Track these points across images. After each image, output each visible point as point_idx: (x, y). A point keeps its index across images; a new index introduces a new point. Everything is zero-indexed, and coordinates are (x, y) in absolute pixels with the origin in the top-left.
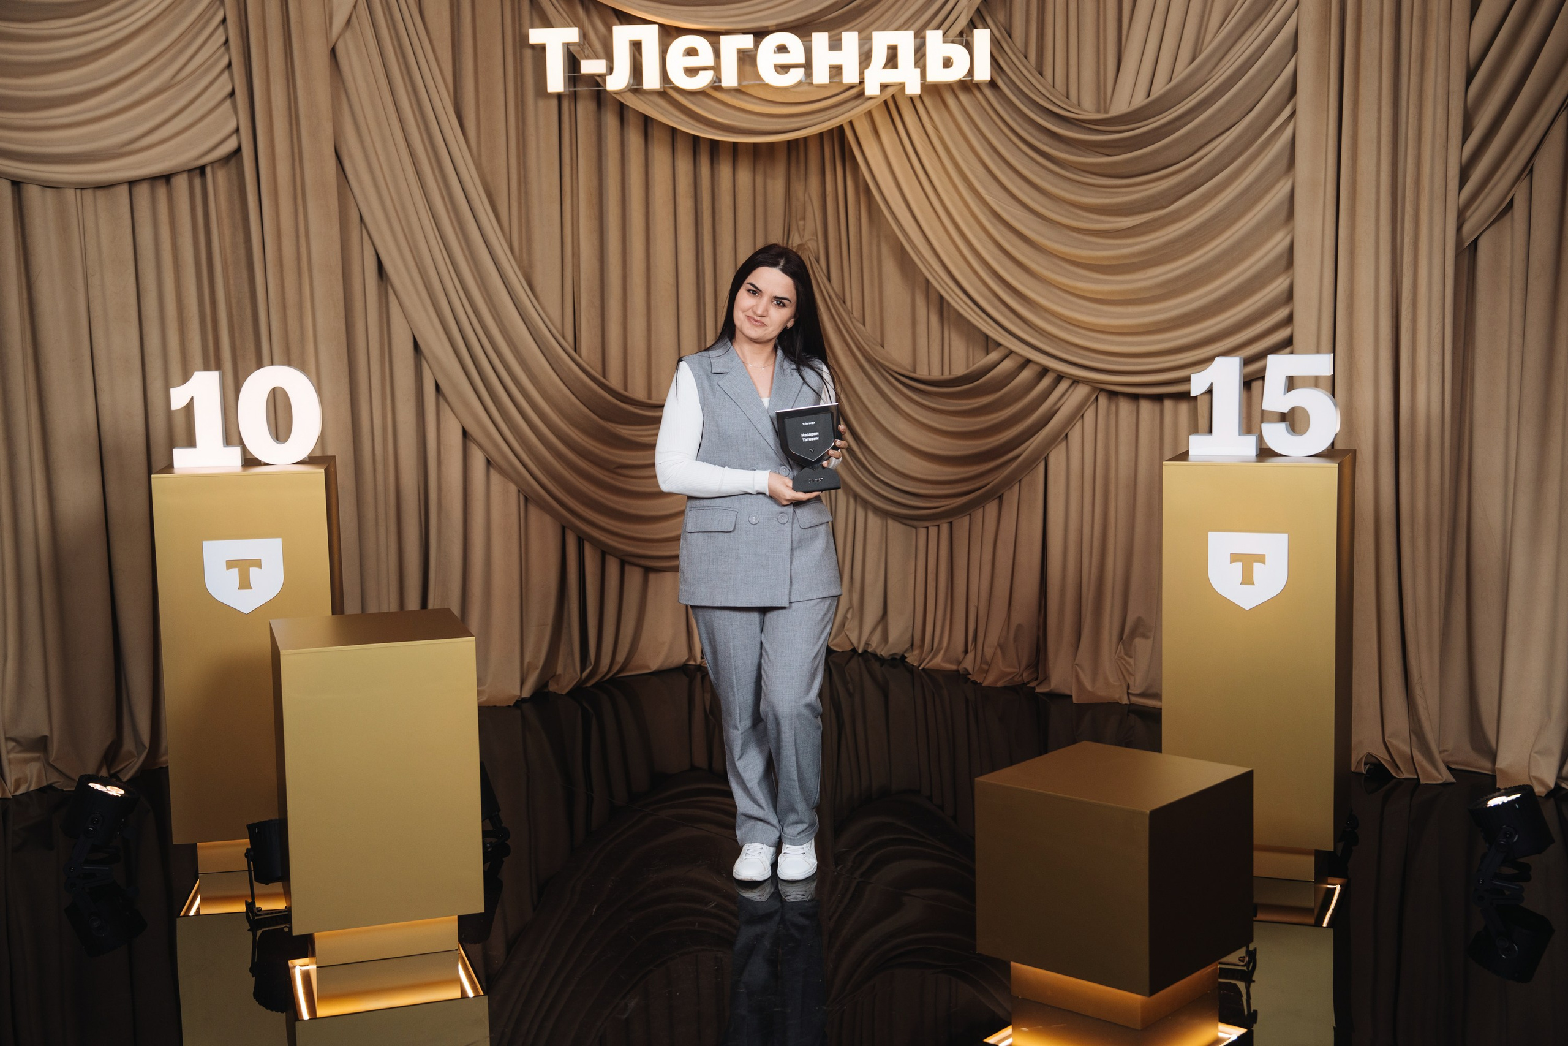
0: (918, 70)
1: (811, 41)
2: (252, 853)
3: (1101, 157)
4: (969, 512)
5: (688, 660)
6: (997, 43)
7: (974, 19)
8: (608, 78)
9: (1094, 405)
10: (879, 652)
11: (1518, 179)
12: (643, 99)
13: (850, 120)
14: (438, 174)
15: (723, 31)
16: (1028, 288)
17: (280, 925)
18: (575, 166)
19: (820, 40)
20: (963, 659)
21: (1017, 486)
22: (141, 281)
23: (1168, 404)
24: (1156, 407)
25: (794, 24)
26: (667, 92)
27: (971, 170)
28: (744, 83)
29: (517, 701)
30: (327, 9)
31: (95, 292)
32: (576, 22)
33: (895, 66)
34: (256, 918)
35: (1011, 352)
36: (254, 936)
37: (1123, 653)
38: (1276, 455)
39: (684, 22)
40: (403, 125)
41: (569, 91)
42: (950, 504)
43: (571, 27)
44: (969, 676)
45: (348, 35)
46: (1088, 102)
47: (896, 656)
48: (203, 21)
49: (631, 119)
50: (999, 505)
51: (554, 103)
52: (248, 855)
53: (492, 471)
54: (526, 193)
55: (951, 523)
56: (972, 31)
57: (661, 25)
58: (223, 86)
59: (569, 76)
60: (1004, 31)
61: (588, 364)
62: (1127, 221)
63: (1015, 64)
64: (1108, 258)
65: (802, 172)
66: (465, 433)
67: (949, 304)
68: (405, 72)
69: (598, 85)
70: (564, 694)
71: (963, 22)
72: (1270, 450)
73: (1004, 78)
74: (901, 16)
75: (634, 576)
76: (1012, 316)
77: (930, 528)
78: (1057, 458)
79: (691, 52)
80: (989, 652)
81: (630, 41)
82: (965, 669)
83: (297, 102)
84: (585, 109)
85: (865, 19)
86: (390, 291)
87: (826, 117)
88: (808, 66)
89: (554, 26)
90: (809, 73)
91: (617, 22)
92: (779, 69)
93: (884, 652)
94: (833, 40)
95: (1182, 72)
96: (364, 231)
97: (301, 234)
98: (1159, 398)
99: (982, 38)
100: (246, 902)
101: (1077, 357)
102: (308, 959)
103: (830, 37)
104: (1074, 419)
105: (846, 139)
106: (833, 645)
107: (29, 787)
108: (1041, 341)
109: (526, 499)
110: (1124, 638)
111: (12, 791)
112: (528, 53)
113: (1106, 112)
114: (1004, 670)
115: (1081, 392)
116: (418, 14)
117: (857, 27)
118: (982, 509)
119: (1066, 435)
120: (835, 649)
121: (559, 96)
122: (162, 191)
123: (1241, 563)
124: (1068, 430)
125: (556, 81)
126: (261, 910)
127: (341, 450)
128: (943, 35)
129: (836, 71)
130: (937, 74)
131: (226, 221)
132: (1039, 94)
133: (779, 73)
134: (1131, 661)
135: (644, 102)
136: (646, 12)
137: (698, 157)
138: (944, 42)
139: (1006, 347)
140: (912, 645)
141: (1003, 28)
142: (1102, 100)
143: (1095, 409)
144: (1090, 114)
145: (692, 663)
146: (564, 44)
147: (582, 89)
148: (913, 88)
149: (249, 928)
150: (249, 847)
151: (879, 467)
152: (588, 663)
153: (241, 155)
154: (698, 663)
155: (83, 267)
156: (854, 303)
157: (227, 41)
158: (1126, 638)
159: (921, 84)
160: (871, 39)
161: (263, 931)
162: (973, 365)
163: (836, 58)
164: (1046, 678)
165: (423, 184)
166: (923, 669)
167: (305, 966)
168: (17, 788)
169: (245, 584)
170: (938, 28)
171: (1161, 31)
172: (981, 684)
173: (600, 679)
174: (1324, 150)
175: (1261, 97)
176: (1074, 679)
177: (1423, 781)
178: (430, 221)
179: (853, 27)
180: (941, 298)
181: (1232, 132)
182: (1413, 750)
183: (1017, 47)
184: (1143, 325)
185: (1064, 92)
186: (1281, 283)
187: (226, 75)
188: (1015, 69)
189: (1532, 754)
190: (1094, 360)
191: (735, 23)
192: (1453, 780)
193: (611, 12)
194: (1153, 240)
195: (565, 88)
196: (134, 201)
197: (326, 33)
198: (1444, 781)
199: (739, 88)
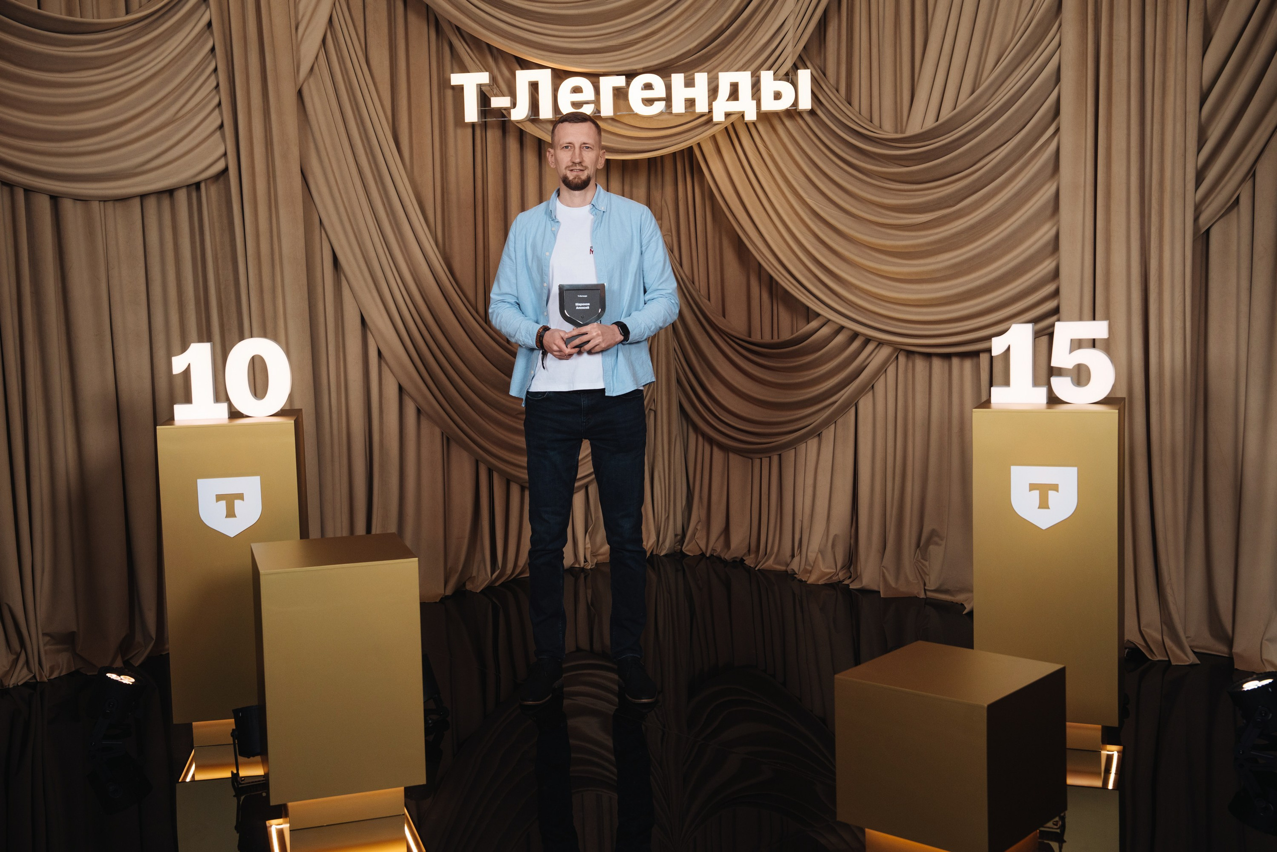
0: (755, 101)
1: (671, 80)
2: (236, 731)
3: (899, 168)
4: (795, 447)
5: (574, 564)
6: (815, 81)
7: (796, 63)
8: (512, 111)
9: (896, 362)
10: (722, 556)
11: (1243, 180)
12: (539, 127)
13: (698, 142)
15: (603, 73)
16: (843, 271)
17: (259, 791)
18: (485, 179)
19: (678, 79)
20: (791, 562)
21: (833, 426)
22: (149, 272)
23: (955, 361)
24: (946, 365)
25: (657, 67)
27: (795, 179)
28: (618, 114)
29: (442, 598)
30: (295, 60)
31: (114, 282)
32: (486, 69)
33: (736, 99)
34: (239, 783)
35: (829, 320)
36: (239, 801)
37: (920, 557)
38: (1062, 402)
39: (571, 66)
40: (354, 150)
41: (482, 121)
42: (781, 440)
43: (483, 72)
44: (795, 576)
45: (311, 80)
46: (888, 125)
47: (736, 559)
48: (198, 69)
49: (528, 143)
50: (819, 442)
51: (470, 130)
52: (234, 734)
53: (422, 418)
54: (448, 201)
56: (795, 72)
57: (553, 69)
58: (214, 121)
59: (481, 110)
60: (820, 72)
62: (919, 218)
63: (829, 97)
64: (906, 247)
65: (660, 183)
66: (401, 388)
67: (777, 283)
68: (355, 108)
69: (504, 116)
70: (478, 592)
71: (788, 65)
72: (1058, 399)
73: (821, 107)
74: (740, 60)
76: (829, 292)
77: (764, 460)
78: (865, 404)
79: (577, 90)
80: (812, 556)
81: (529, 82)
82: (793, 569)
83: (272, 132)
84: (493, 136)
85: (709, 65)
86: (343, 278)
87: (682, 139)
88: (668, 99)
89: (470, 70)
90: (669, 105)
91: (518, 66)
92: (646, 102)
93: (727, 556)
94: (689, 80)
95: (966, 100)
96: (323, 231)
97: (274, 235)
98: (947, 357)
99: (804, 76)
100: (232, 773)
101: (882, 324)
102: (282, 819)
103: (685, 77)
104: (878, 375)
105: (694, 157)
106: (686, 551)
107: (60, 673)
108: (853, 313)
109: (448, 439)
110: (921, 545)
111: (48, 676)
112: (449, 93)
113: (902, 132)
114: (825, 570)
115: (885, 352)
116: (365, 63)
117: (706, 69)
118: (805, 444)
119: (873, 386)
120: (688, 553)
121: (473, 125)
122: (166, 202)
123: (1038, 491)
124: (874, 381)
125: (471, 114)
126: (243, 777)
127: (305, 405)
128: (774, 75)
129: (691, 103)
130: (769, 105)
131: (217, 225)
132: (850, 120)
133: (645, 105)
134: (927, 563)
135: (538, 128)
136: (541, 59)
138: (775, 80)
139: (826, 317)
140: (749, 551)
141: (819, 68)
142: (899, 125)
143: (896, 365)
144: (891, 134)
145: (577, 566)
146: (477, 85)
147: (491, 120)
148: (751, 116)
149: (234, 794)
150: (234, 728)
151: (722, 412)
152: (496, 568)
153: (228, 174)
154: (582, 566)
155: (103, 261)
156: (701, 283)
157: (218, 85)
158: (922, 546)
159: (757, 112)
160: (717, 78)
161: (244, 798)
162: (797, 332)
163: (690, 93)
164: (857, 577)
165: (369, 195)
166: (759, 570)
167: (279, 825)
168: (51, 673)
169: (231, 513)
170: (769, 69)
171: (947, 69)
172: (806, 582)
173: (506, 580)
174: (1083, 160)
175: (1029, 119)
176: (881, 579)
177: (1174, 663)
178: (374, 223)
179: (702, 69)
180: (771, 277)
181: (1007, 147)
182: (1164, 636)
183: (832, 85)
184: (937, 299)
185: (869, 118)
186: (1049, 265)
187: (217, 111)
188: (830, 101)
189: (1263, 641)
190: (896, 326)
191: (611, 67)
192: (1199, 662)
193: (514, 60)
194: (943, 232)
195: (478, 119)
196: (144, 210)
197: (295, 77)
198: (1191, 662)
199: (613, 117)
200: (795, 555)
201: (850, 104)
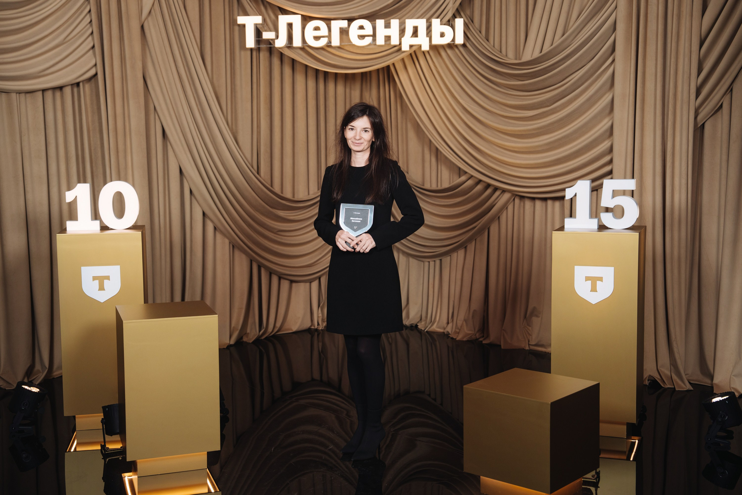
0: (428, 38)
1: (375, 24)
2: (104, 421)
3: (518, 82)
4: (450, 255)
5: (311, 326)
6: (466, 26)
7: (455, 14)
8: (276, 41)
9: (513, 202)
11: (725, 94)
13: (393, 63)
14: (192, 87)
15: (333, 18)
16: (481, 145)
17: (118, 456)
18: (258, 84)
19: (380, 23)
20: (447, 326)
21: (474, 242)
22: (47, 139)
23: (550, 202)
24: (544, 204)
25: (367, 15)
26: (305, 48)
27: (453, 87)
28: (343, 44)
29: (228, 346)
30: (140, 7)
31: (25, 144)
32: (260, 14)
33: (417, 36)
34: (106, 452)
35: (472, 176)
36: (105, 462)
37: (526, 324)
38: (607, 228)
39: (314, 14)
40: (176, 64)
41: (257, 47)
42: (441, 250)
43: (258, 15)
44: (450, 335)
45: (150, 18)
46: (511, 55)
47: (413, 325)
48: (79, 11)
49: (286, 62)
50: (465, 251)
51: (249, 53)
52: (102, 421)
53: (217, 233)
54: (235, 96)
55: (441, 260)
56: (454, 20)
57: (302, 15)
58: (89, 43)
59: (257, 40)
60: (469, 20)
61: (264, 180)
62: (530, 113)
63: (475, 36)
64: (520, 131)
65: (369, 87)
66: (204, 214)
67: (441, 152)
68: (177, 37)
69: (270, 44)
70: (250, 342)
71: (450, 15)
72: (604, 226)
73: (470, 43)
74: (419, 12)
75: (285, 284)
76: (472, 158)
77: (430, 262)
78: (494, 228)
79: (317, 29)
80: (459, 323)
81: (287, 23)
82: (448, 332)
83: (125, 51)
84: (264, 55)
85: (401, 14)
86: (169, 144)
87: (383, 61)
88: (374, 36)
89: (249, 14)
90: (374, 40)
91: (280, 13)
92: (360, 37)
94: (387, 23)
95: (558, 40)
96: (156, 115)
97: (126, 116)
98: (545, 199)
99: (459, 23)
100: (102, 446)
101: (504, 179)
102: (132, 473)
103: (385, 22)
104: (502, 210)
105: (390, 72)
108: (488, 172)
109: (233, 246)
110: (527, 317)
112: (236, 28)
113: (520, 59)
114: (467, 332)
116: (184, 9)
118: (456, 254)
119: (499, 217)
121: (251, 50)
122: (58, 94)
123: (591, 281)
124: (500, 214)
125: (250, 42)
126: (109, 449)
127: (146, 223)
128: (441, 21)
129: (388, 38)
130: (437, 40)
131: (89, 110)
132: (487, 51)
133: (359, 39)
134: (530, 328)
135: (292, 52)
136: (296, 9)
137: (318, 80)
138: (441, 24)
139: (469, 174)
140: (421, 319)
141: (469, 17)
142: (518, 55)
143: (513, 204)
144: (513, 60)
145: (313, 327)
146: (254, 24)
147: (263, 46)
148: (426, 47)
149: (103, 457)
150: (103, 418)
152: (262, 327)
153: (97, 77)
154: (316, 327)
155: (20, 132)
157: (91, 21)
159: (430, 45)
160: (405, 23)
161: (109, 459)
162: (453, 182)
163: (388, 32)
164: (488, 336)
165: (185, 92)
166: (427, 332)
167: (130, 476)
169: (102, 288)
170: (437, 18)
171: (547, 20)
172: (455, 339)
173: (268, 335)
174: (629, 79)
175: (597, 53)
176: (502, 337)
177: (677, 389)
178: (188, 110)
179: (396, 17)
180: (437, 149)
181: (582, 71)
182: (672, 373)
183: (476, 27)
184: (538, 164)
185: (499, 50)
186: (607, 144)
187: (90, 38)
188: (475, 38)
189: (732, 376)
190: (513, 180)
191: (338, 14)
192: (692, 389)
193: (277, 9)
194: (543, 122)
195: (255, 45)
196: (45, 100)
197: (140, 18)
198: (687, 389)
199: (340, 46)
200: (450, 322)
201: (488, 40)
